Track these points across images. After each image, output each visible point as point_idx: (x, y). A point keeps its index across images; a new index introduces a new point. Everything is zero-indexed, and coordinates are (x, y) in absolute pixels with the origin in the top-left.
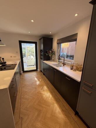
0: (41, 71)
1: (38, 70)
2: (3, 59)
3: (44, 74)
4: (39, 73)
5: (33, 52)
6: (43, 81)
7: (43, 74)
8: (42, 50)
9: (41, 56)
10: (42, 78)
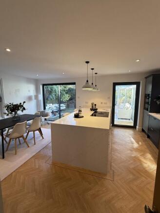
0: (143, 130)
1: (137, 127)
2: (95, 105)
3: (149, 137)
4: (139, 133)
5: (130, 98)
6: (145, 147)
7: (146, 136)
8: (149, 94)
9: (147, 105)
10: (144, 141)
